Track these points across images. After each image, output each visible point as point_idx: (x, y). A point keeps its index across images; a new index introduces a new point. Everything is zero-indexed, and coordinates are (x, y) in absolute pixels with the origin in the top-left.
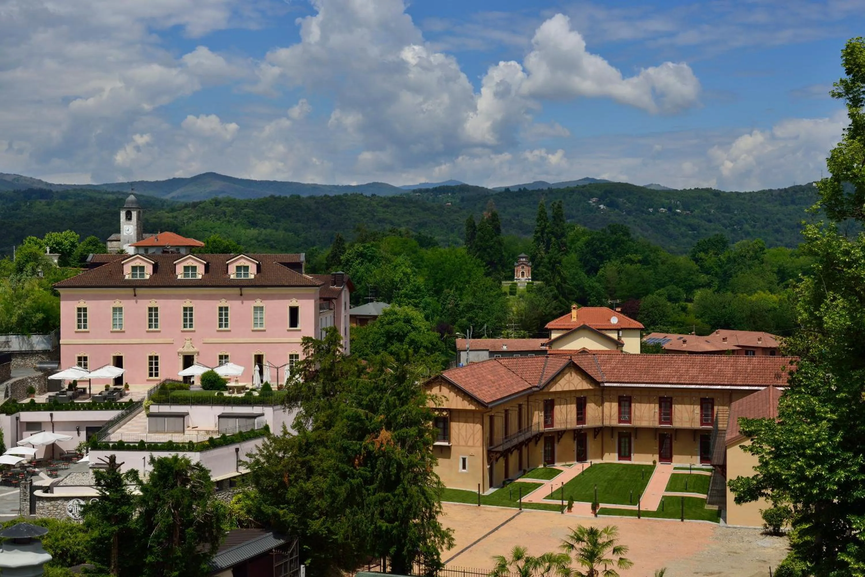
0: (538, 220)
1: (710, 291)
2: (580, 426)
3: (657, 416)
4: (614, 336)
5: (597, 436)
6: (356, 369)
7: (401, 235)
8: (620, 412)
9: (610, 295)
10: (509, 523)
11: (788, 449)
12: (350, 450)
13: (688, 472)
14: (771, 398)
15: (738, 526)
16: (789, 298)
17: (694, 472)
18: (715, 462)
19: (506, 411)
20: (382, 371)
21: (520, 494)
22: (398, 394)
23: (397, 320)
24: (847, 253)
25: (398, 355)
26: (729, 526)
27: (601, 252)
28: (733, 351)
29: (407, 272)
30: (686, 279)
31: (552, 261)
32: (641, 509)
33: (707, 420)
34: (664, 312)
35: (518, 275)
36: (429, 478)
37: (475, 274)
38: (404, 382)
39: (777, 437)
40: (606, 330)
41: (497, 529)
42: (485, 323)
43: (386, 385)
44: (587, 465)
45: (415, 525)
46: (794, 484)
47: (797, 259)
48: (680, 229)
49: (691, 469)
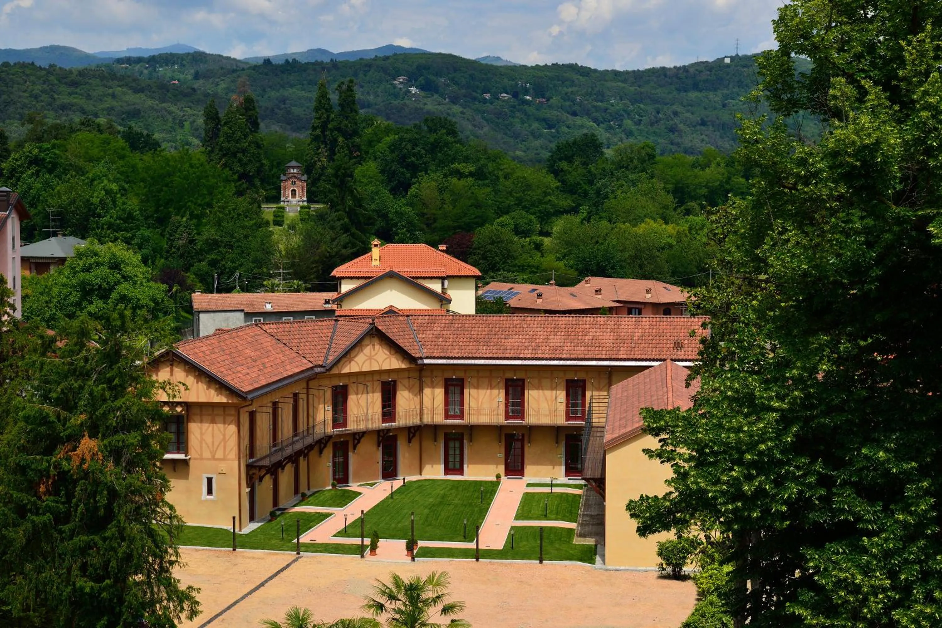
0: (317, 109)
1: (576, 219)
2: (387, 425)
3: (502, 407)
4: (436, 287)
5: (413, 441)
6: (39, 342)
7: (100, 131)
8: (447, 403)
9: (428, 225)
10: (282, 575)
11: (714, 453)
12: (32, 470)
13: (547, 490)
14: (669, 378)
15: (622, 568)
16: (690, 229)
17: (556, 490)
18: (588, 474)
19: (275, 404)
20: (83, 345)
21: (298, 530)
22: (110, 381)
23: (98, 264)
24: (802, 162)
25: (108, 320)
26: (609, 567)
27: (413, 159)
28: (610, 310)
29: (111, 189)
30: (540, 202)
31: (340, 173)
32: (479, 548)
33: (575, 412)
34: (509, 251)
35: (286, 194)
36: (159, 510)
37: (221, 193)
38: (117, 362)
39: (700, 436)
40: (424, 278)
41: (262, 585)
42: (235, 268)
43: (88, 366)
44: (397, 484)
45: (137, 584)
46: (725, 504)
47: (701, 172)
48: (530, 126)
49: (552, 485)
